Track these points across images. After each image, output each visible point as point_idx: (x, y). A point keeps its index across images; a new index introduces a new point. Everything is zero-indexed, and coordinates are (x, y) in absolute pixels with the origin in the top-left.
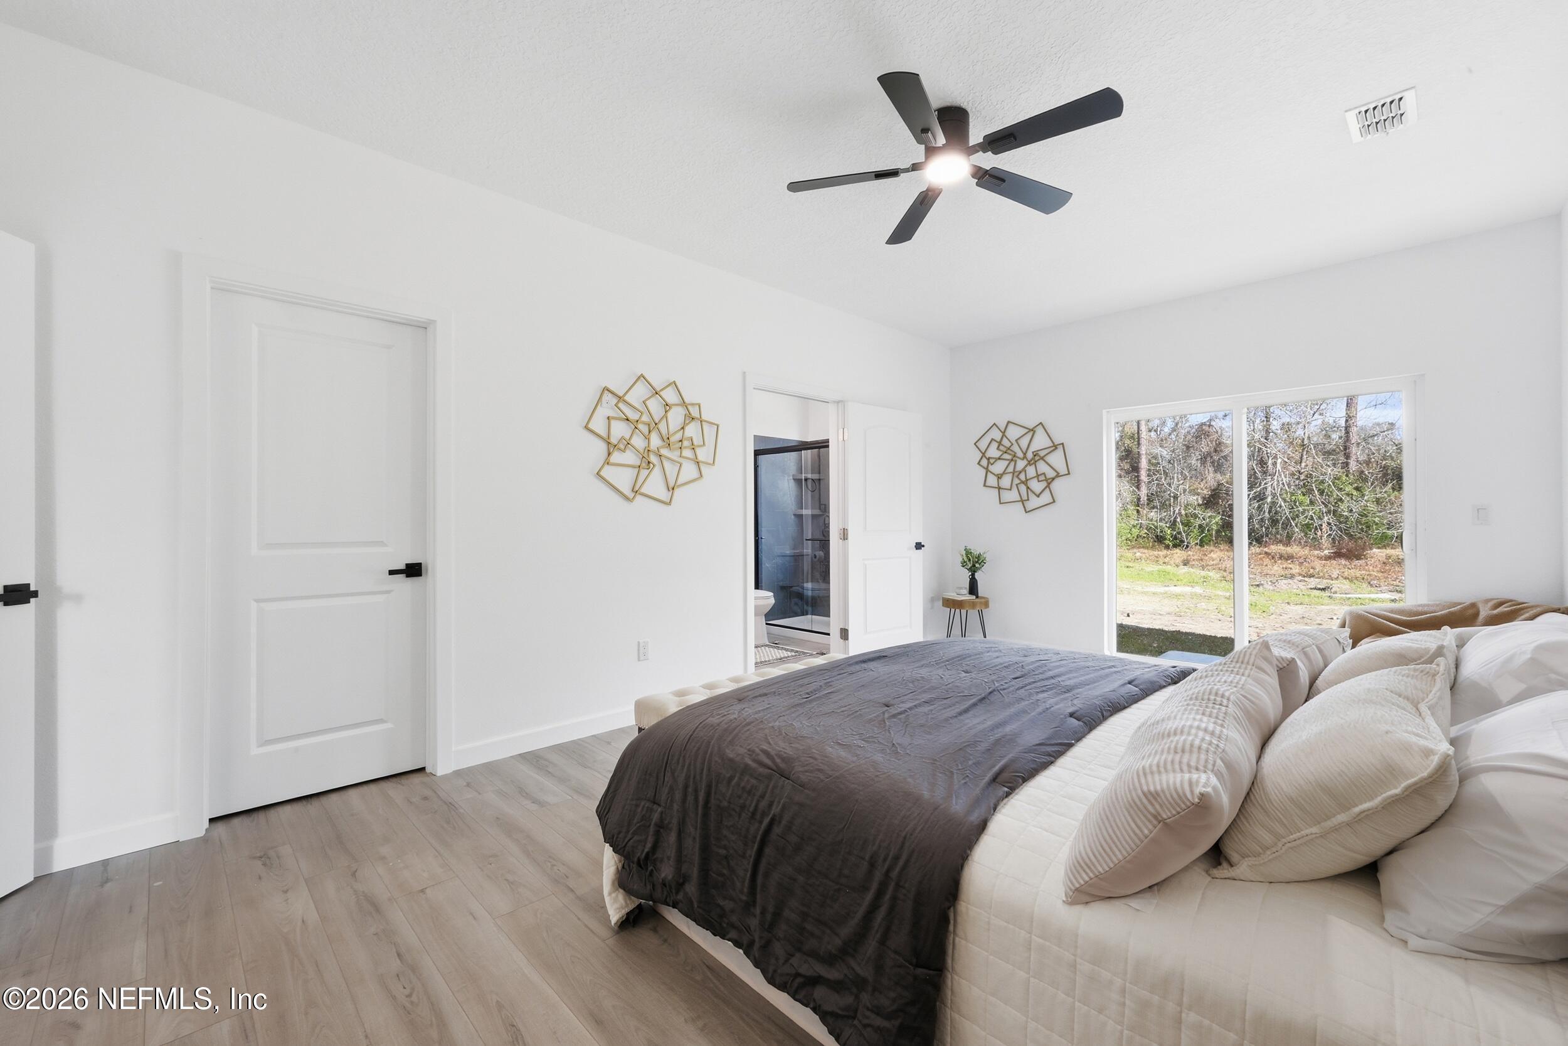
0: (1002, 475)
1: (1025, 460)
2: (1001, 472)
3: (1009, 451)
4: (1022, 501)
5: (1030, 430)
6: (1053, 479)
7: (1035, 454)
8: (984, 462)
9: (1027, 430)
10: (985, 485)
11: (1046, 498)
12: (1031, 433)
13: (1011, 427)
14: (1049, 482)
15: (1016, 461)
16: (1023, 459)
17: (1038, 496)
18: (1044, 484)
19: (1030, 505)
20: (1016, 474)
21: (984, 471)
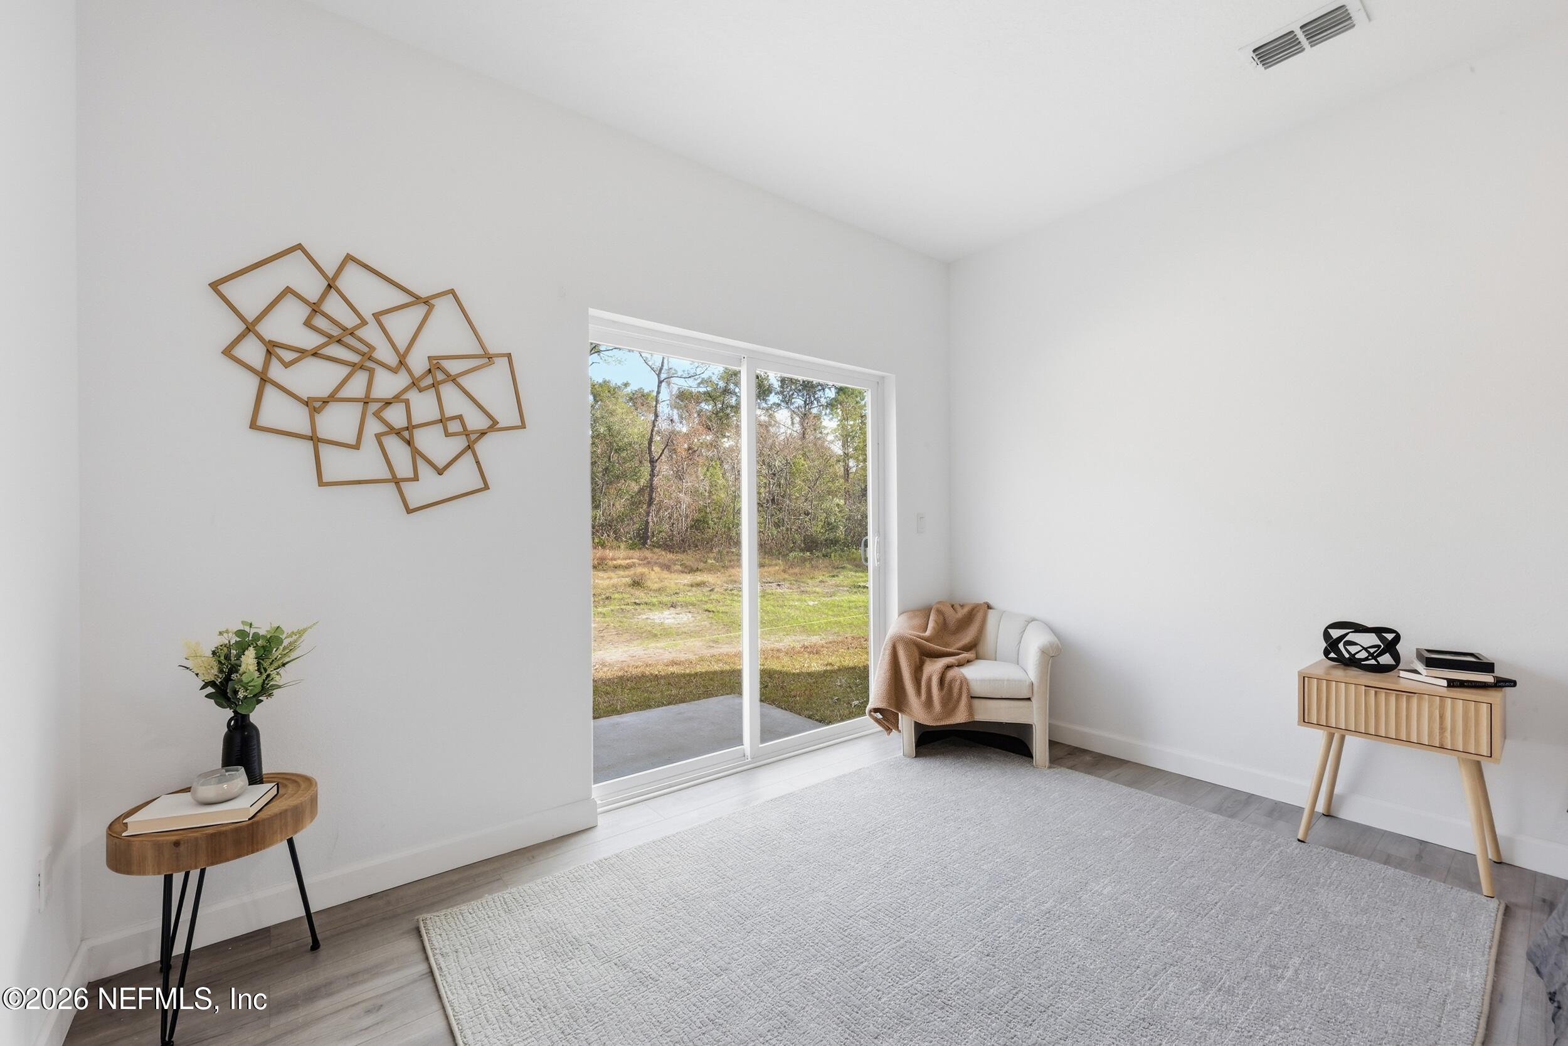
0: (325, 402)
1: (403, 372)
2: (324, 393)
3: (349, 340)
4: (397, 481)
5: (418, 300)
6: (483, 434)
7: (435, 365)
8: (252, 352)
9: (405, 299)
10: (254, 425)
11: (463, 475)
12: (419, 312)
13: (352, 270)
14: (472, 440)
15: (371, 372)
16: (394, 371)
17: (440, 472)
18: (459, 443)
19: (416, 494)
20: (373, 407)
21: (253, 382)
